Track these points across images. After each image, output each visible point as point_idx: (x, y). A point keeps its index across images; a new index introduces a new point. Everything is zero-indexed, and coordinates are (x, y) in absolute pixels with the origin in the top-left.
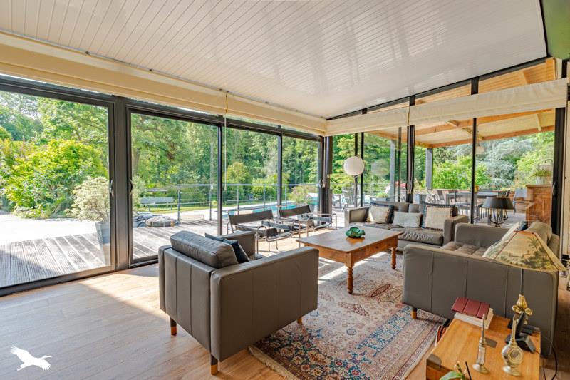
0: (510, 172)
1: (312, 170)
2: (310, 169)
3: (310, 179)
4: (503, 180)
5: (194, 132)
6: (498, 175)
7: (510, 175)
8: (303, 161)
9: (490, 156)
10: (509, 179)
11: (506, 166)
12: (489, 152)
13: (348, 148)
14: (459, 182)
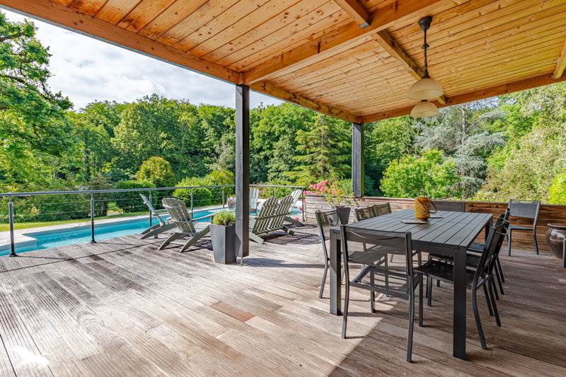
0: (480, 170)
1: (271, 168)
2: (269, 166)
3: (269, 178)
4: (474, 179)
5: (130, 123)
6: (468, 173)
7: (481, 173)
8: (262, 157)
9: (459, 151)
10: (479, 177)
11: (477, 163)
12: (458, 147)
13: (307, 143)
14: (423, 180)
